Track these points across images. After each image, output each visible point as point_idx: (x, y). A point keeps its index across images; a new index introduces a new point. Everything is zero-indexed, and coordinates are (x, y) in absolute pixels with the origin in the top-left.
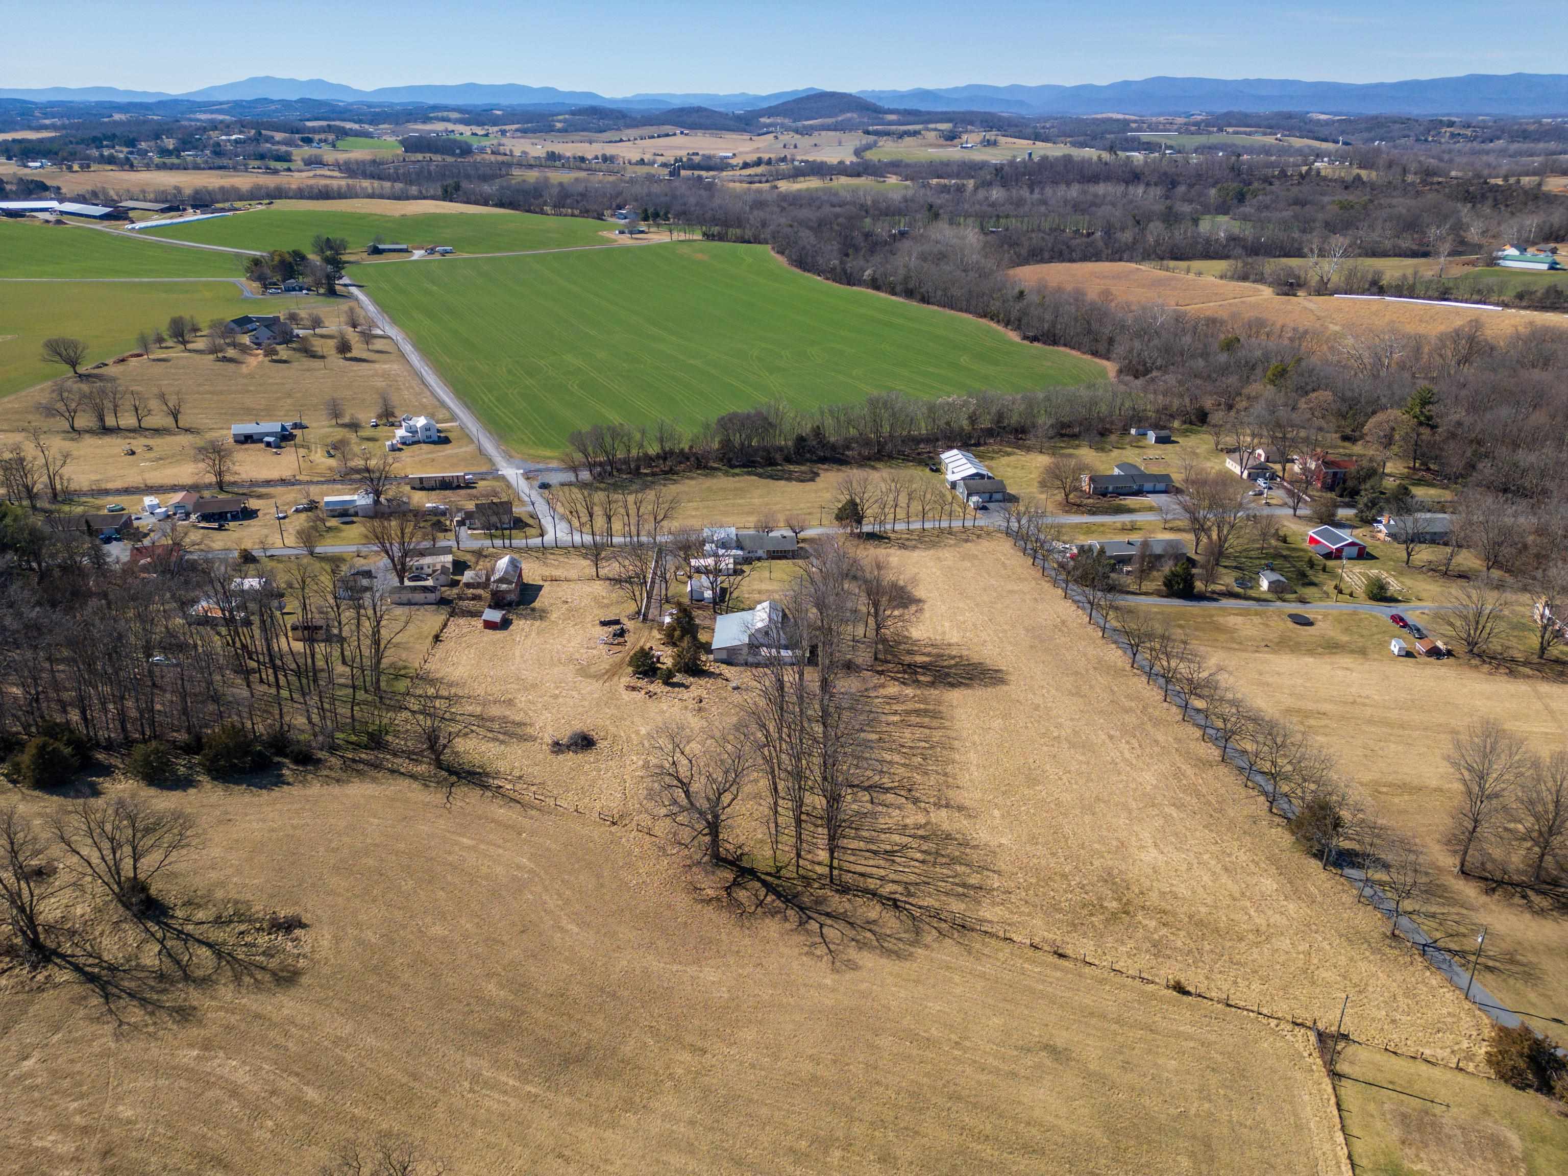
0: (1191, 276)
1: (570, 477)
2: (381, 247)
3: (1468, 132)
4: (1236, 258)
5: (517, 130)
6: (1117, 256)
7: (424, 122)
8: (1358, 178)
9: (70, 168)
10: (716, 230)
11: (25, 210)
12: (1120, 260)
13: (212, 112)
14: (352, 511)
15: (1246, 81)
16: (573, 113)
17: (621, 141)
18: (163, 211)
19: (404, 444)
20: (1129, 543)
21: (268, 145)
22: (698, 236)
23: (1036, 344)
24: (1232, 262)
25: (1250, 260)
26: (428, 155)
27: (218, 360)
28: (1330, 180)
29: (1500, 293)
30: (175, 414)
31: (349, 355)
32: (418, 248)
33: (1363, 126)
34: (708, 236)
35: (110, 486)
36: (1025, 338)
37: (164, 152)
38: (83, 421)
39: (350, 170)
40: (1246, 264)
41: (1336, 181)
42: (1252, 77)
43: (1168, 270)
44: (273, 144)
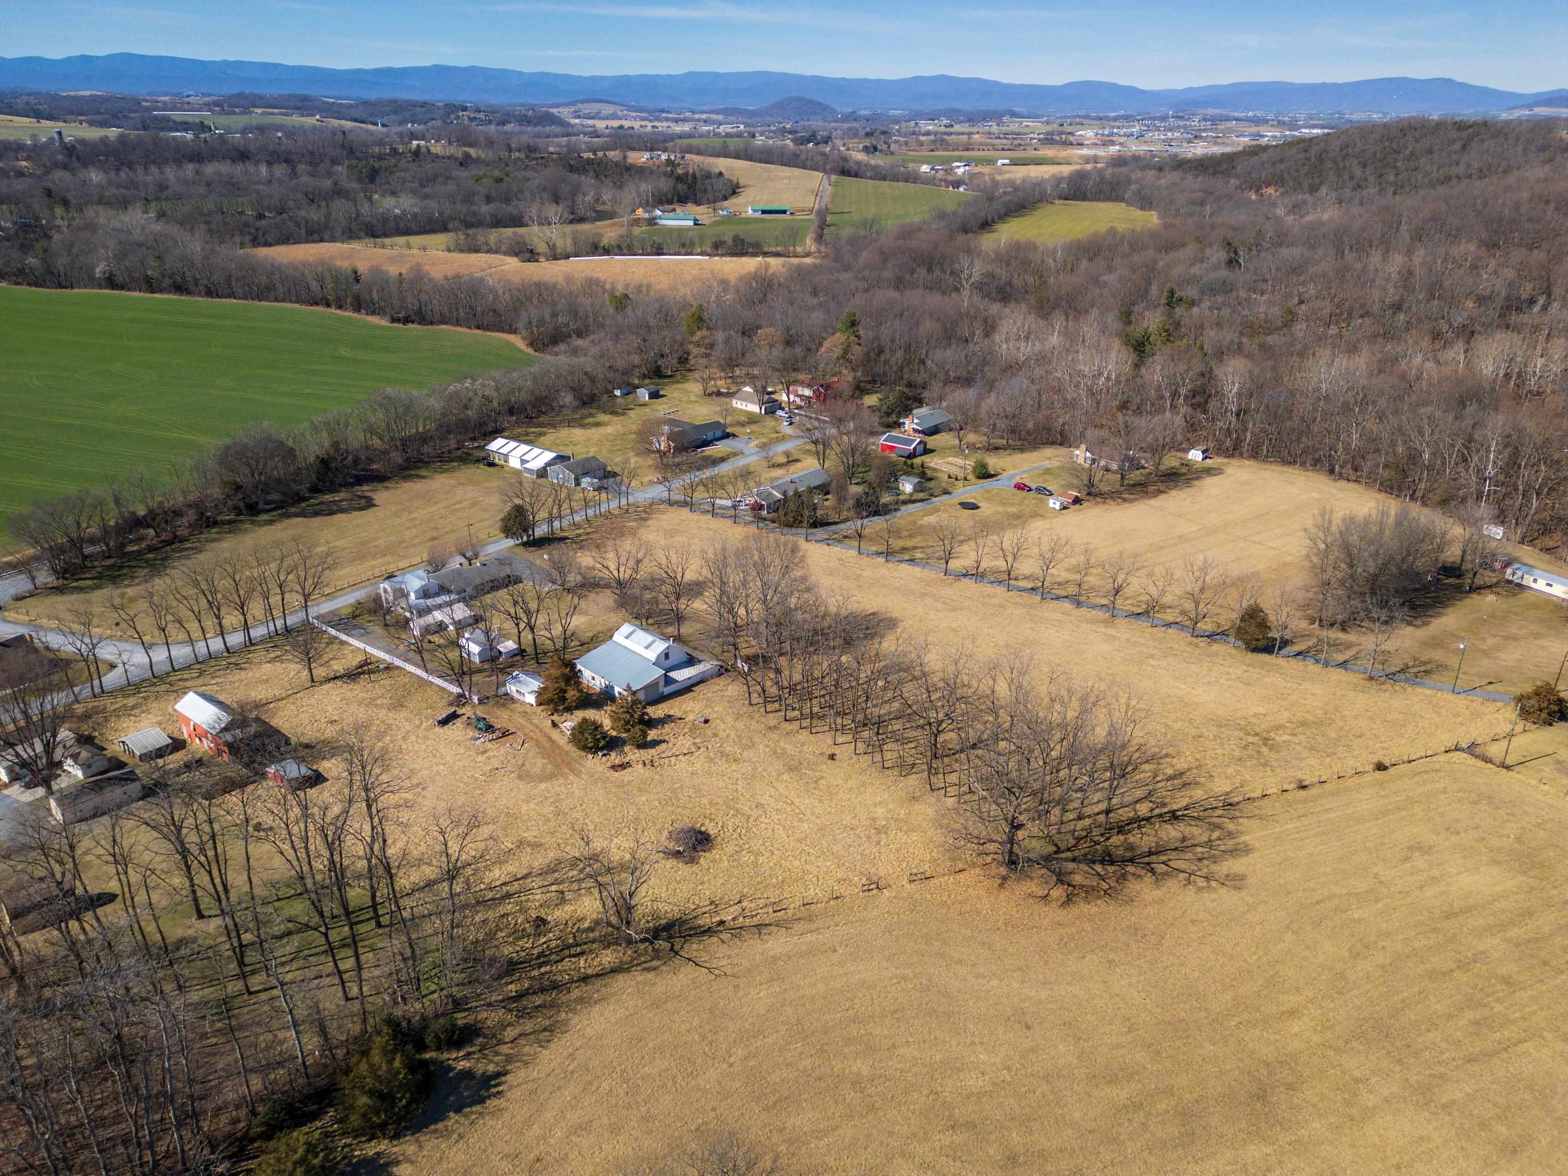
0: (415, 251)
3: (482, 116)
4: (456, 230)
6: (315, 236)
8: (467, 156)
12: (322, 240)
15: (226, 63)
23: (410, 326)
24: (452, 234)
25: (470, 232)
28: (443, 157)
29: (701, 244)
33: (387, 109)
36: (394, 320)
40: (467, 236)
41: (449, 158)
42: (231, 58)
43: (383, 246)
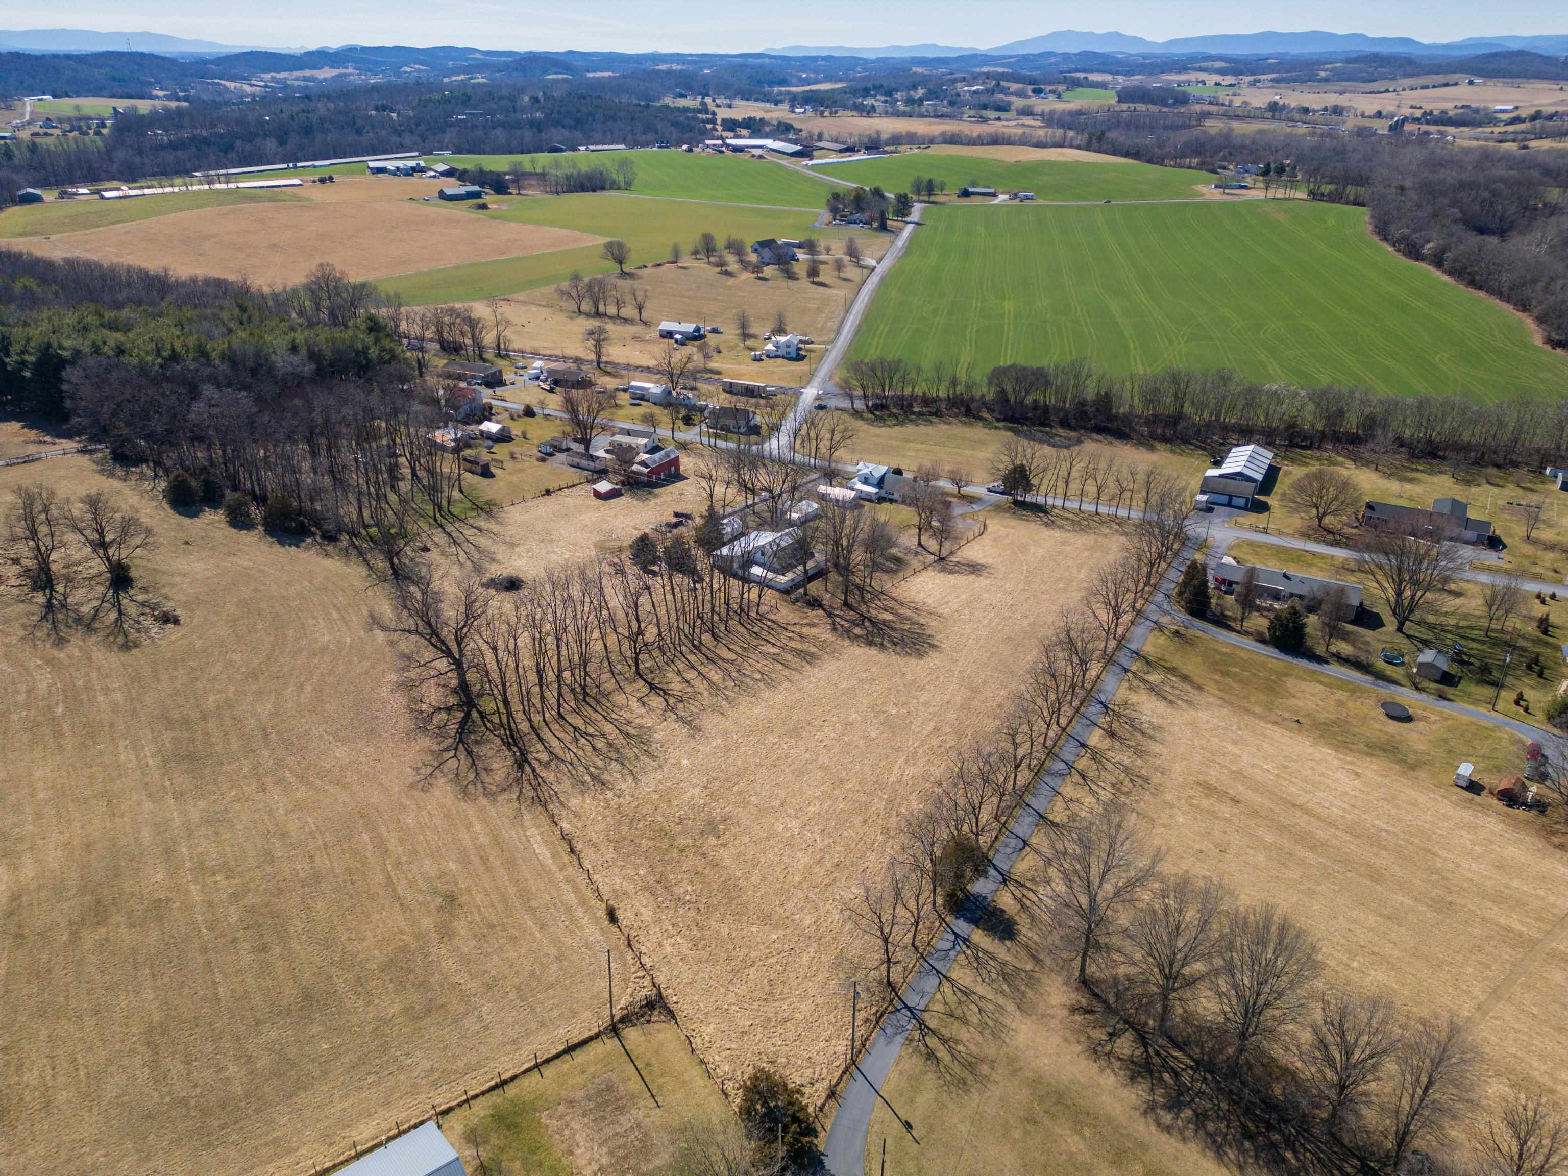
1: (847, 404)
2: (971, 190)
5: (1272, 80)
7: (1180, 73)
9: (822, 113)
10: (1327, 188)
11: (748, 147)
13: (996, 66)
14: (647, 397)
16: (1348, 61)
17: (1387, 91)
18: (841, 151)
19: (768, 356)
20: (1285, 576)
21: (1001, 96)
22: (1301, 194)
26: (1132, 106)
27: (721, 273)
30: (640, 309)
31: (816, 280)
32: (1003, 193)
34: (1315, 196)
35: (541, 352)
37: (910, 101)
38: (586, 306)
39: (1050, 120)
44: (1006, 95)
